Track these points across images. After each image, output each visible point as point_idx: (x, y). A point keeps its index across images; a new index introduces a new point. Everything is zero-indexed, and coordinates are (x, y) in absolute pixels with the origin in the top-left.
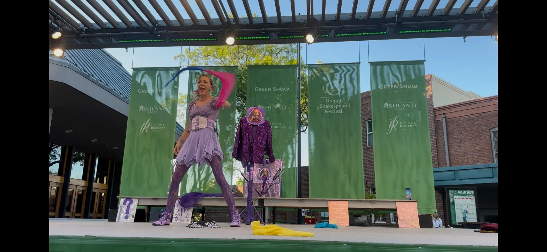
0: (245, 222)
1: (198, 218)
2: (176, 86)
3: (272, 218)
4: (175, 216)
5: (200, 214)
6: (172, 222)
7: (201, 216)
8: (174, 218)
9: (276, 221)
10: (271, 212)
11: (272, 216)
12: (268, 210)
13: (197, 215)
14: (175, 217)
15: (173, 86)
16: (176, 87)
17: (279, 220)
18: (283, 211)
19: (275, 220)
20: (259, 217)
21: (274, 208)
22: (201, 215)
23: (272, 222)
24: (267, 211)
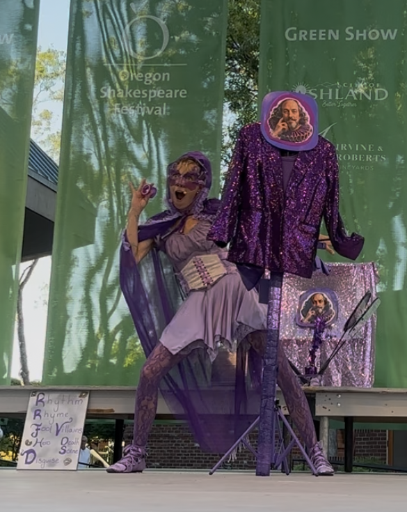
0: (255, 468)
1: (101, 455)
2: (30, 23)
3: (343, 453)
4: (28, 448)
5: (106, 442)
6: (18, 467)
7: (111, 447)
8: (22, 455)
9: (355, 462)
10: (340, 435)
11: (343, 446)
12: (329, 427)
13: (97, 445)
14: (28, 452)
15: (22, 25)
16: (29, 27)
17: (362, 462)
18: (376, 431)
19: (351, 462)
20: (299, 449)
21: (349, 420)
22: (111, 444)
23: (343, 467)
24: (326, 430)
